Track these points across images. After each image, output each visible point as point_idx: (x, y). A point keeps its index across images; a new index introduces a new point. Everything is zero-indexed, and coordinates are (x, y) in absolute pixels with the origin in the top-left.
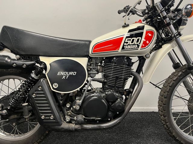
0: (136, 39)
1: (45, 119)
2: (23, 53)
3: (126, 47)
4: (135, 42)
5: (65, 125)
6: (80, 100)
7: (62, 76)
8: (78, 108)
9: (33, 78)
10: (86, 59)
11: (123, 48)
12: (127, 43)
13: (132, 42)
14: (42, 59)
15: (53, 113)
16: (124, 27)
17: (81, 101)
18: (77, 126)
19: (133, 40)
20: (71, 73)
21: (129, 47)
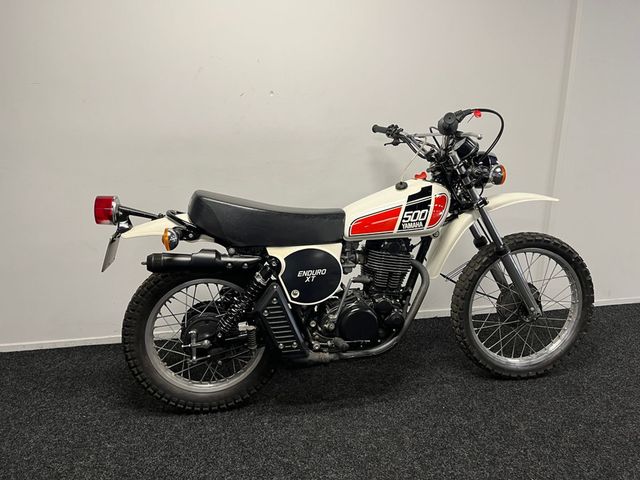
0: (420, 213)
1: (285, 349)
2: (241, 244)
3: (405, 226)
4: (419, 218)
5: (313, 356)
6: (334, 313)
7: (305, 278)
8: (332, 327)
9: (259, 284)
10: (339, 246)
11: (401, 228)
12: (407, 219)
13: (415, 218)
14: (272, 251)
15: (296, 338)
16: (398, 188)
17: (336, 317)
18: (332, 356)
19: (416, 214)
20: (319, 272)
21: (410, 225)
